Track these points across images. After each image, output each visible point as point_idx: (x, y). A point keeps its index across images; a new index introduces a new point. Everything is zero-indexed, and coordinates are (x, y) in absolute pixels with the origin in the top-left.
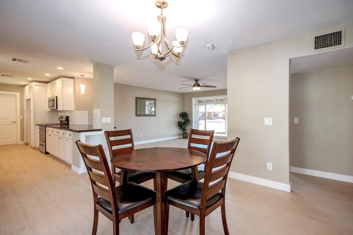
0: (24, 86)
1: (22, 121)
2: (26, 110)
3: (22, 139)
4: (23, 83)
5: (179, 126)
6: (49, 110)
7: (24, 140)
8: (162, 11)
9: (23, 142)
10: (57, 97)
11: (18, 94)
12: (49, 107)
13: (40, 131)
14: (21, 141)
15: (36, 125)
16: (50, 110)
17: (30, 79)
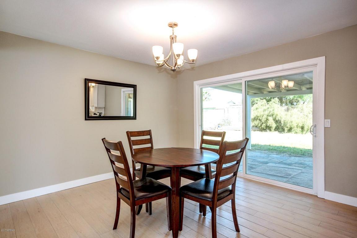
8: (173, 30)
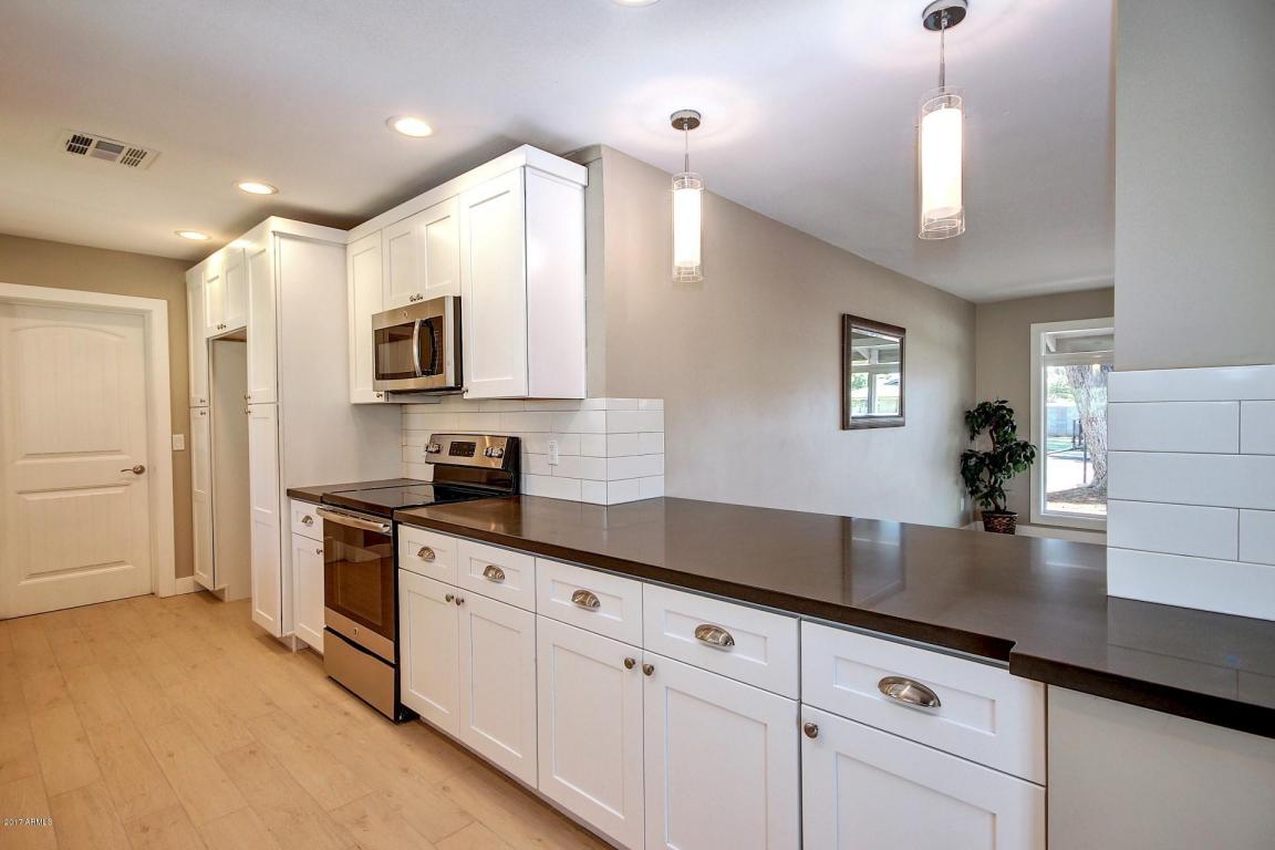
0: (194, 259)
1: (183, 462)
2: (205, 397)
3: (185, 564)
4: (195, 236)
5: (963, 473)
6: (373, 398)
7: (192, 573)
9: (185, 585)
10: (458, 301)
11: (158, 309)
12: (380, 376)
13: (326, 543)
14: (178, 575)
15: (293, 494)
16: (382, 400)
17: (257, 189)
